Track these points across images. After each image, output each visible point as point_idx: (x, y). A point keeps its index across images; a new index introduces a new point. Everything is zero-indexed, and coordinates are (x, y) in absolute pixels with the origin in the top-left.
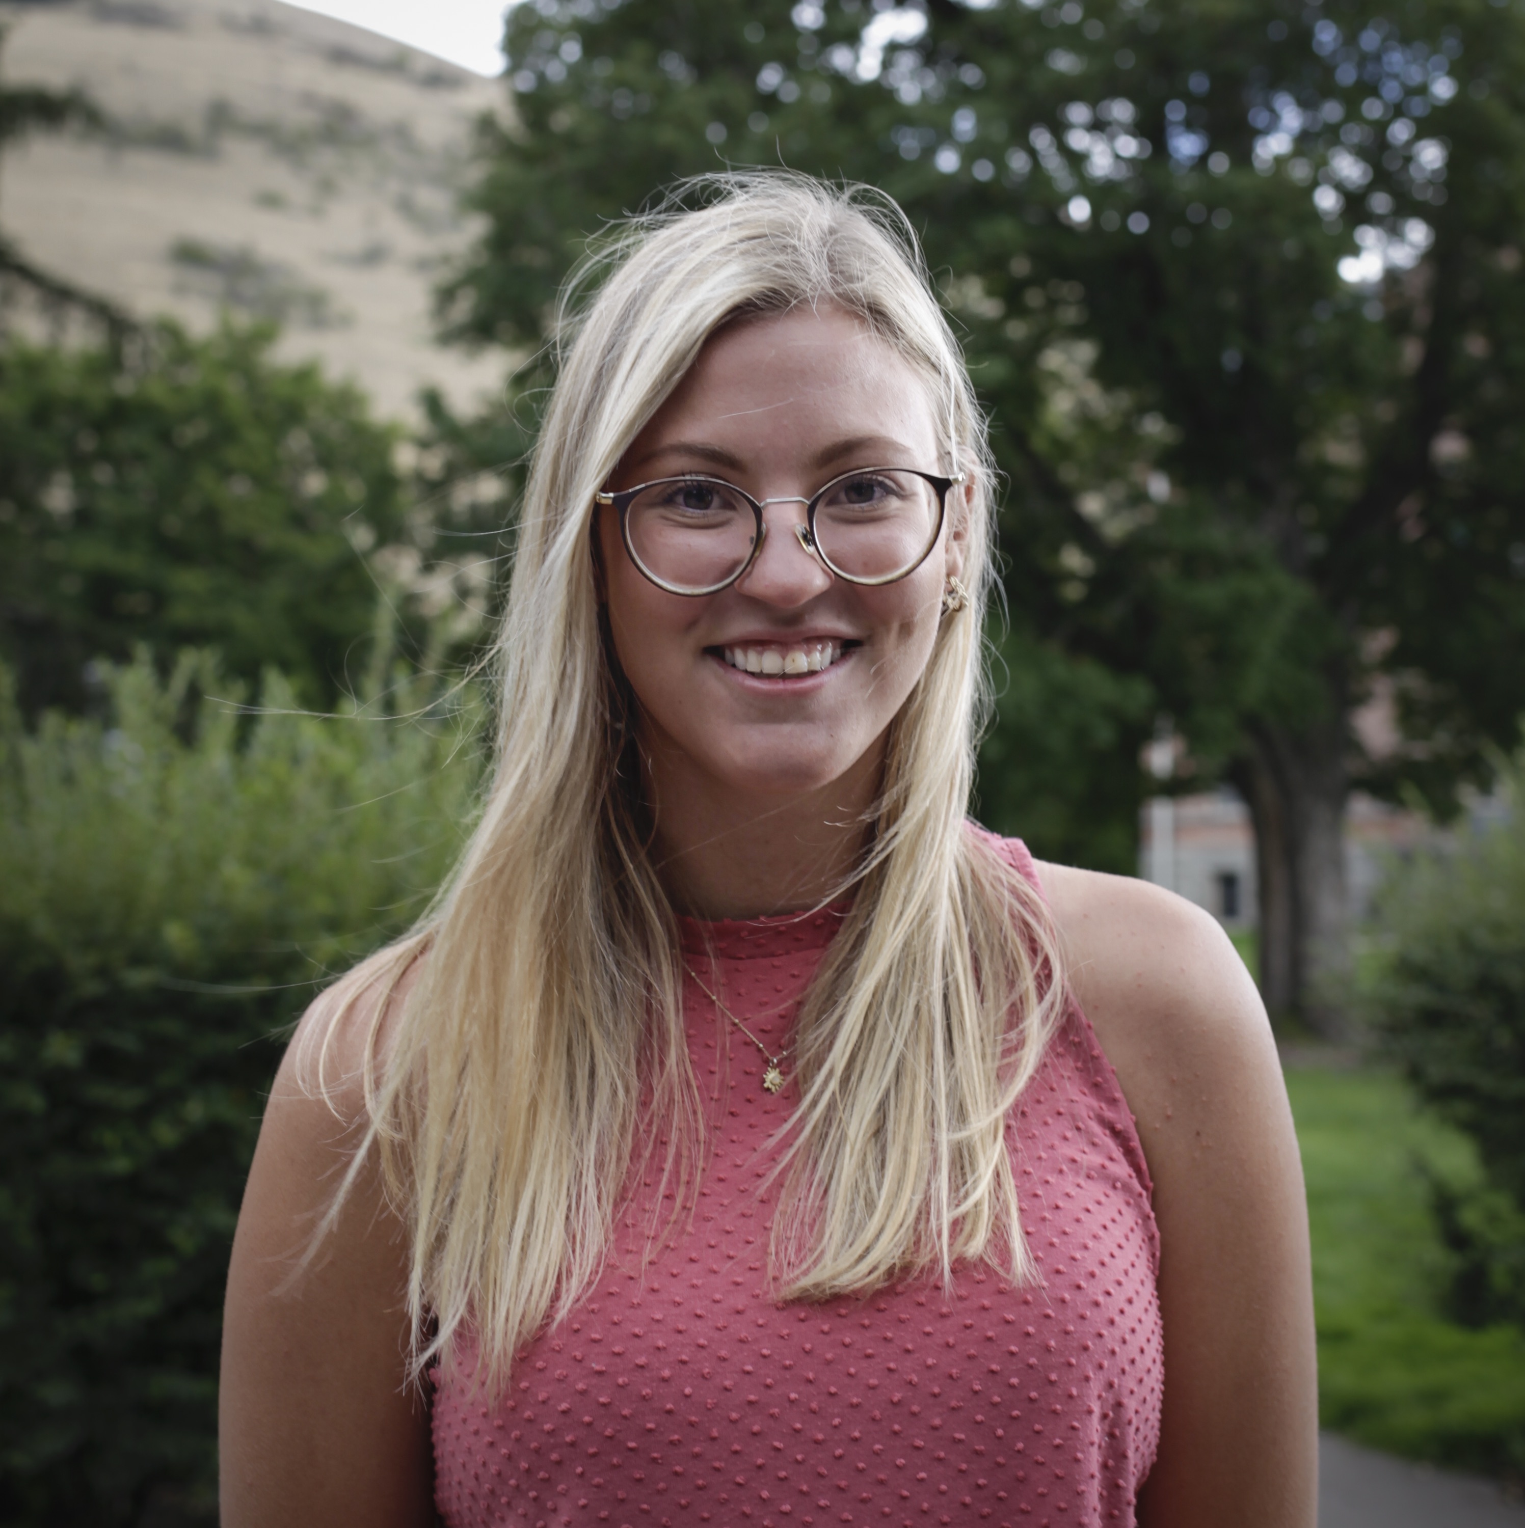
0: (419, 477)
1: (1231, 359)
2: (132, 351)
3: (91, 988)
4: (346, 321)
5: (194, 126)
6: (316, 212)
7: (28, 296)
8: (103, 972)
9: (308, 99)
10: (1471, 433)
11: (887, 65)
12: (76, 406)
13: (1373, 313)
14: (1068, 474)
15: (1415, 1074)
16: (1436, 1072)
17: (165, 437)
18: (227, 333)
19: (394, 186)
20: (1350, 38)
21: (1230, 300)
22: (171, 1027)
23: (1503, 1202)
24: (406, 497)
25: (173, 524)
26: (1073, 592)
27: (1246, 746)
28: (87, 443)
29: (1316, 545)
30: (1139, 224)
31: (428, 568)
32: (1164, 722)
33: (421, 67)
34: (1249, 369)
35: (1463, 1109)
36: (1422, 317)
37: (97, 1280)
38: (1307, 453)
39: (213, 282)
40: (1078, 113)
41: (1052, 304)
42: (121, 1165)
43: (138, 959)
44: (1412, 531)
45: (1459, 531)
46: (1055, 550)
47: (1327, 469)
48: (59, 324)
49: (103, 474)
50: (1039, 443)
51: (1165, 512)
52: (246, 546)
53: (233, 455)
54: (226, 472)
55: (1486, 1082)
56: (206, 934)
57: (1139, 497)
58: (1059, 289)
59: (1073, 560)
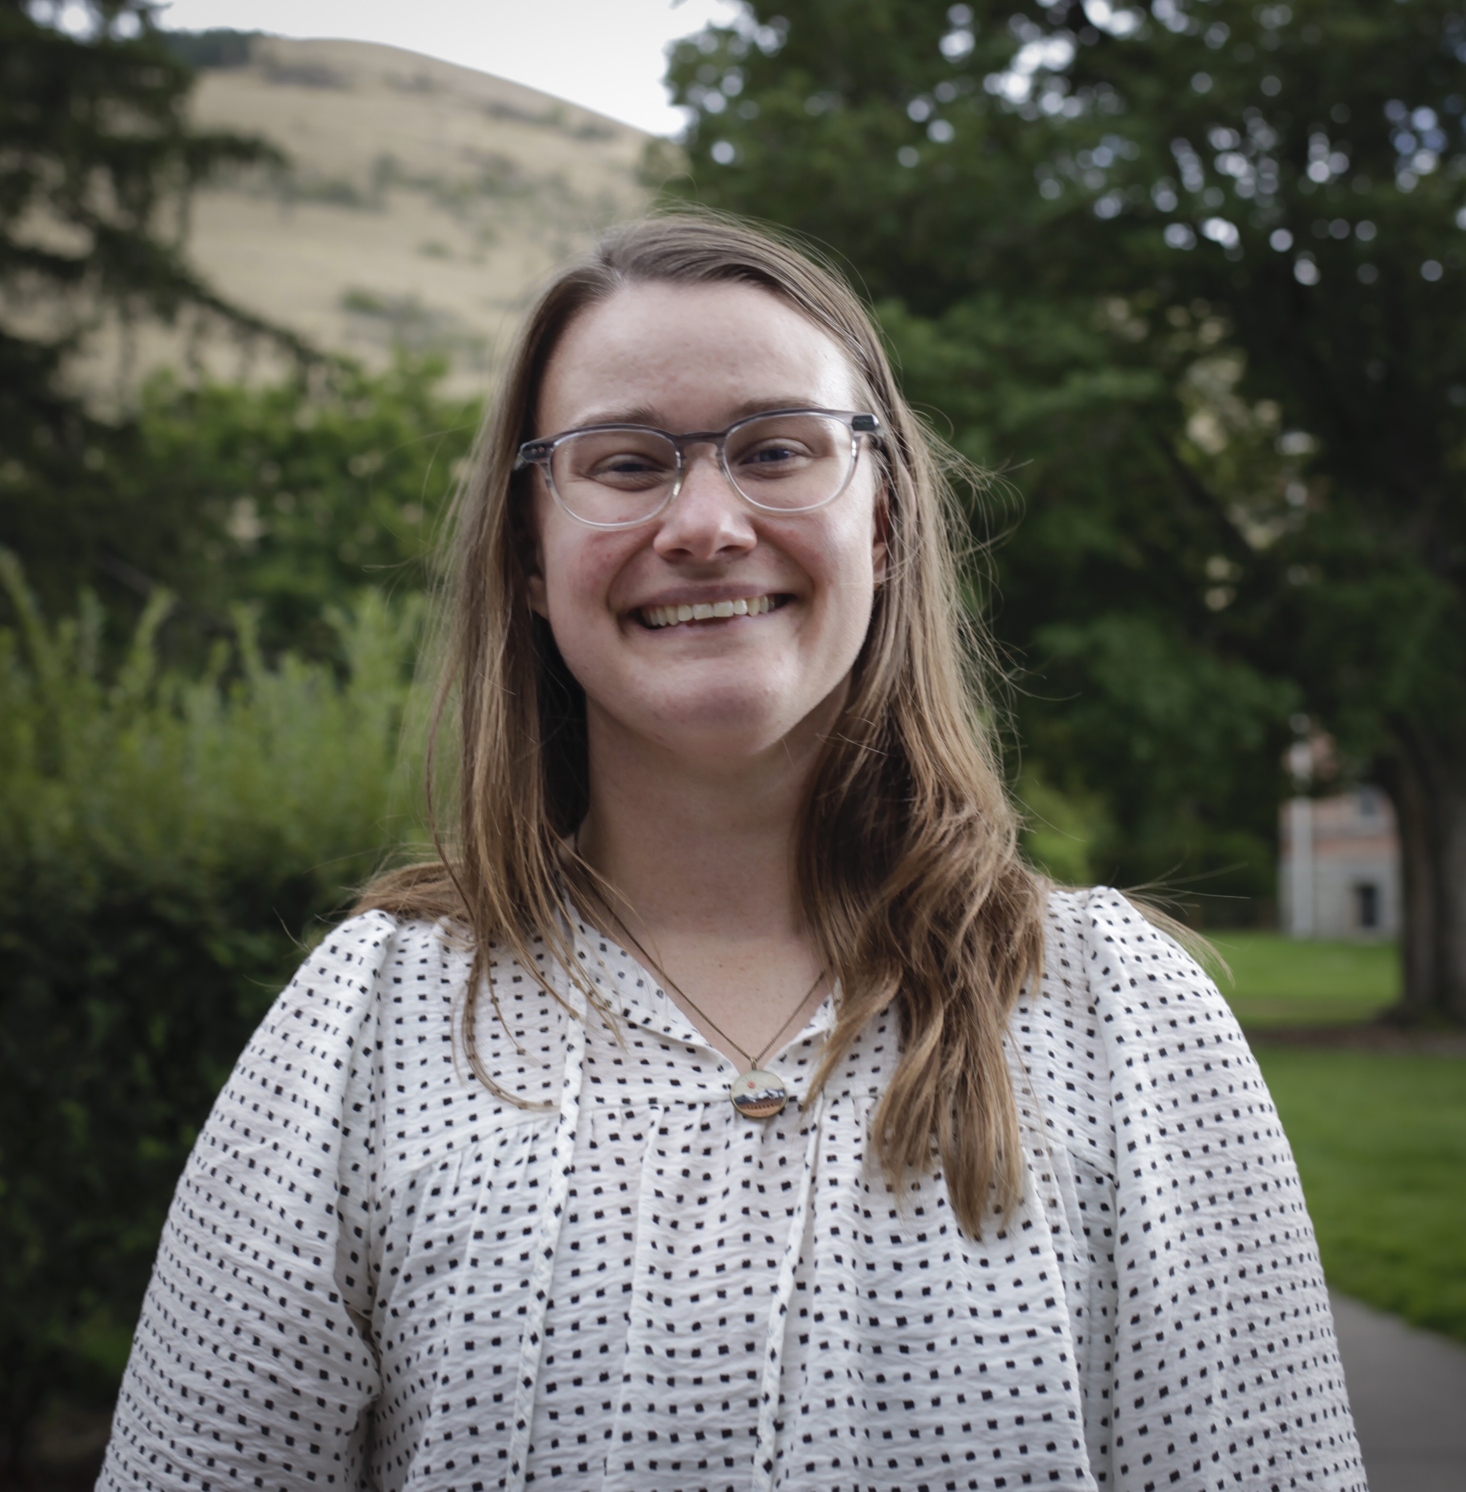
1: (1374, 370)
2: (317, 377)
5: (362, 182)
6: (478, 260)
7: (221, 327)
9: (469, 153)
11: (1037, 91)
12: (260, 438)
14: (1215, 488)
17: (342, 467)
18: (402, 370)
21: (1373, 313)
25: (350, 551)
26: (1217, 599)
27: (1389, 744)
28: (270, 475)
29: (1457, 554)
30: (1281, 240)
33: (575, 120)
34: (1391, 378)
39: (380, 328)
40: (1223, 137)
41: (1195, 324)
46: (1202, 559)
48: (249, 354)
49: (284, 503)
50: (1187, 456)
53: (407, 482)
54: (402, 499)
57: (1282, 508)
58: (1201, 307)
59: (1218, 567)
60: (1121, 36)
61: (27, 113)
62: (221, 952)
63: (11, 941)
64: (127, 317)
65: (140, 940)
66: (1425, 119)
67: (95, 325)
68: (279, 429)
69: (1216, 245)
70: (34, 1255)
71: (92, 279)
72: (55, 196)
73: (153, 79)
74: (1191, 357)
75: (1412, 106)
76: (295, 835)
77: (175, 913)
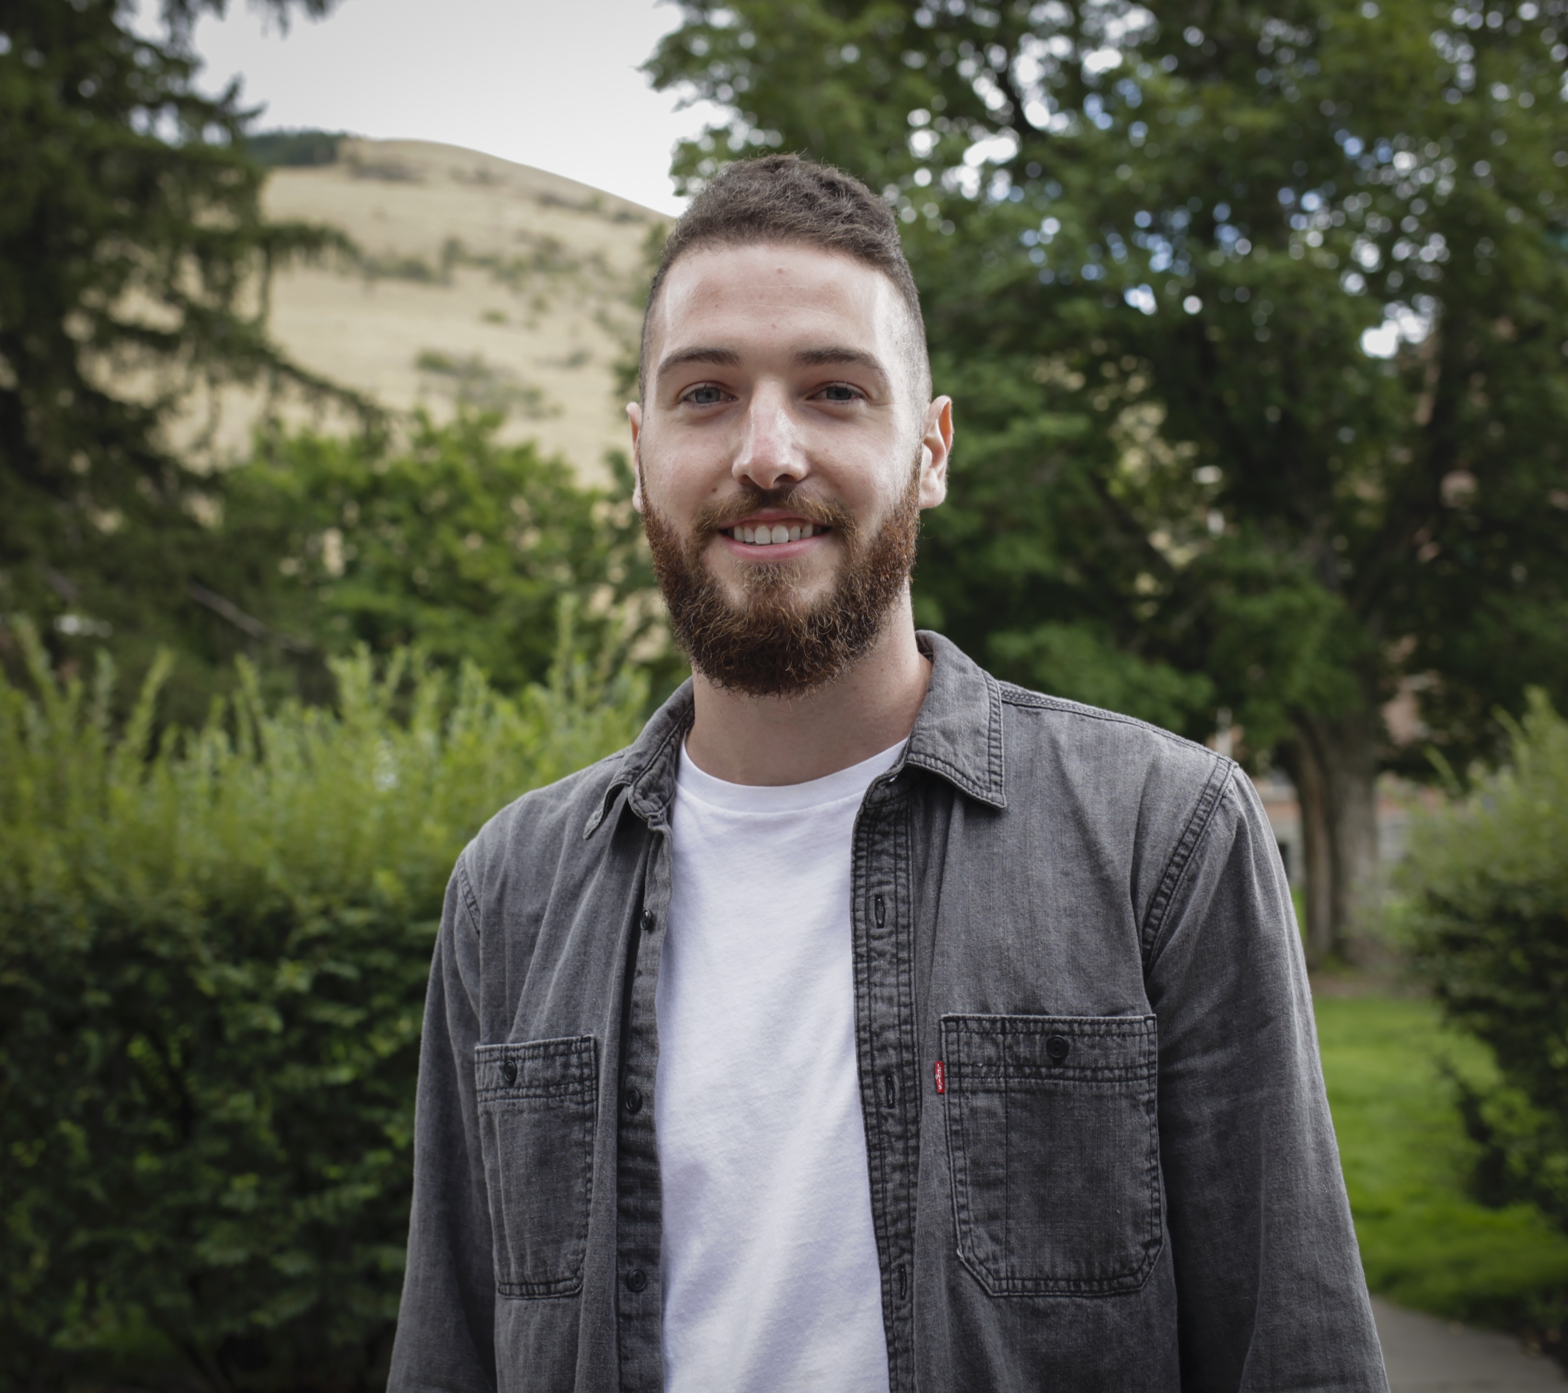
0: (610, 524)
1: (1272, 415)
3: (317, 926)
4: (556, 412)
5: (433, 260)
6: (532, 326)
7: (294, 390)
8: (325, 912)
9: (522, 236)
10: (1476, 470)
11: (986, 181)
12: (345, 483)
13: (1389, 372)
14: (1140, 516)
15: (1441, 992)
16: (1459, 988)
17: (416, 504)
18: (463, 422)
19: (592, 304)
20: (1369, 148)
21: (1271, 367)
22: (383, 959)
23: (1518, 1099)
24: (603, 541)
25: (421, 575)
26: (1146, 611)
27: (1290, 732)
28: (353, 513)
29: (1345, 569)
30: (1193, 305)
31: (618, 599)
32: (1224, 716)
33: (610, 207)
34: (1287, 418)
35: (1481, 1020)
36: (1431, 376)
37: (333, 1172)
38: (1340, 491)
39: (451, 384)
40: (1143, 219)
41: (1124, 376)
42: (344, 1074)
43: (355, 903)
44: (1428, 552)
45: (1466, 551)
46: (1132, 576)
47: (1356, 503)
50: (1116, 489)
51: (1223, 543)
52: (477, 586)
53: (467, 517)
54: (463, 531)
55: (1504, 996)
56: (411, 882)
57: (1200, 532)
58: (1128, 362)
59: (1145, 584)
60: (1057, 133)
61: (123, 208)
62: (206, 984)
63: (11, 978)
64: (213, 382)
65: (132, 973)
66: (1312, 201)
67: (188, 390)
68: (359, 473)
69: (1136, 311)
70: (39, 1261)
71: (186, 349)
72: (149, 280)
73: (231, 178)
74: (1119, 405)
75: (1301, 191)
76: (275, 874)
77: (164, 949)
